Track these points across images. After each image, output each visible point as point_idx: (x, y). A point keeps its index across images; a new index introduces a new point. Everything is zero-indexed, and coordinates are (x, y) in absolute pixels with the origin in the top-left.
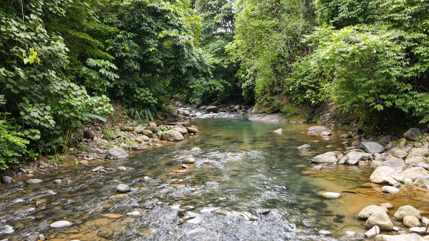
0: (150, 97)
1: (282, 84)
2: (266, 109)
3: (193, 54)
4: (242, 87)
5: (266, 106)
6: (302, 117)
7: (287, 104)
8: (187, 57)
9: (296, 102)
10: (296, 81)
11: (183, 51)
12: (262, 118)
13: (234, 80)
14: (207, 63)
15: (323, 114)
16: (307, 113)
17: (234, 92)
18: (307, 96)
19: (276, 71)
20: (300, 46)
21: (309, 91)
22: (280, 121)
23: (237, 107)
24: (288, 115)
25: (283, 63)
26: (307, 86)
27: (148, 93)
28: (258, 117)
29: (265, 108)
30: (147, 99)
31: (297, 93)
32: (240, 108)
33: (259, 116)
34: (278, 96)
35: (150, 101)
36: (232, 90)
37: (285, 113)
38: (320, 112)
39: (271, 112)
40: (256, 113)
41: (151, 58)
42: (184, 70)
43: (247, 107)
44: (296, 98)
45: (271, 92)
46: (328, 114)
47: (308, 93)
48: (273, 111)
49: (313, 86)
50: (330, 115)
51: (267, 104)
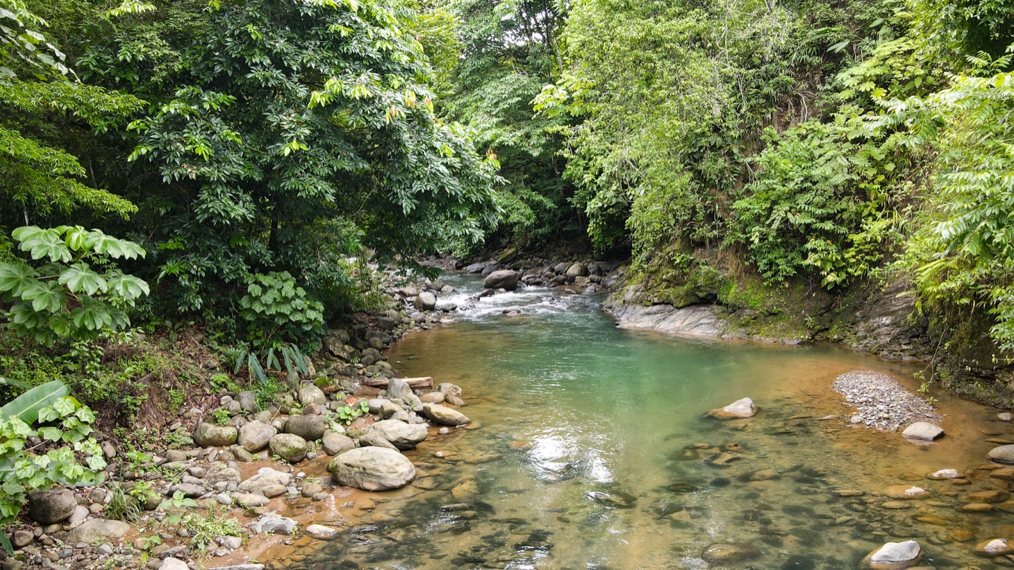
0: (298, 303)
1: (719, 215)
2: (671, 290)
3: (433, 149)
4: (588, 210)
5: (671, 283)
6: (794, 326)
7: (739, 278)
8: (413, 159)
9: (769, 274)
10: (770, 210)
11: (399, 143)
12: (659, 321)
13: (560, 188)
14: (481, 172)
15: (865, 318)
16: (809, 311)
17: (560, 220)
18: (811, 260)
19: (699, 176)
20: (773, 93)
21: (819, 244)
22: (720, 336)
23: (573, 269)
24: (746, 315)
25: (721, 147)
26: (808, 226)
27: (288, 289)
28: (647, 318)
29: (667, 287)
30: (286, 309)
31: (774, 246)
32: (585, 272)
33: (649, 314)
34: (707, 254)
35: (297, 317)
36: (555, 216)
37: (733, 309)
38: (856, 309)
39: (688, 302)
40: (640, 301)
41: (289, 178)
42: (407, 206)
43: (603, 265)
44: (771, 264)
45: (685, 237)
46: (886, 320)
47: (814, 251)
48: (693, 299)
49: (828, 226)
50: (895, 324)
51: (674, 277)
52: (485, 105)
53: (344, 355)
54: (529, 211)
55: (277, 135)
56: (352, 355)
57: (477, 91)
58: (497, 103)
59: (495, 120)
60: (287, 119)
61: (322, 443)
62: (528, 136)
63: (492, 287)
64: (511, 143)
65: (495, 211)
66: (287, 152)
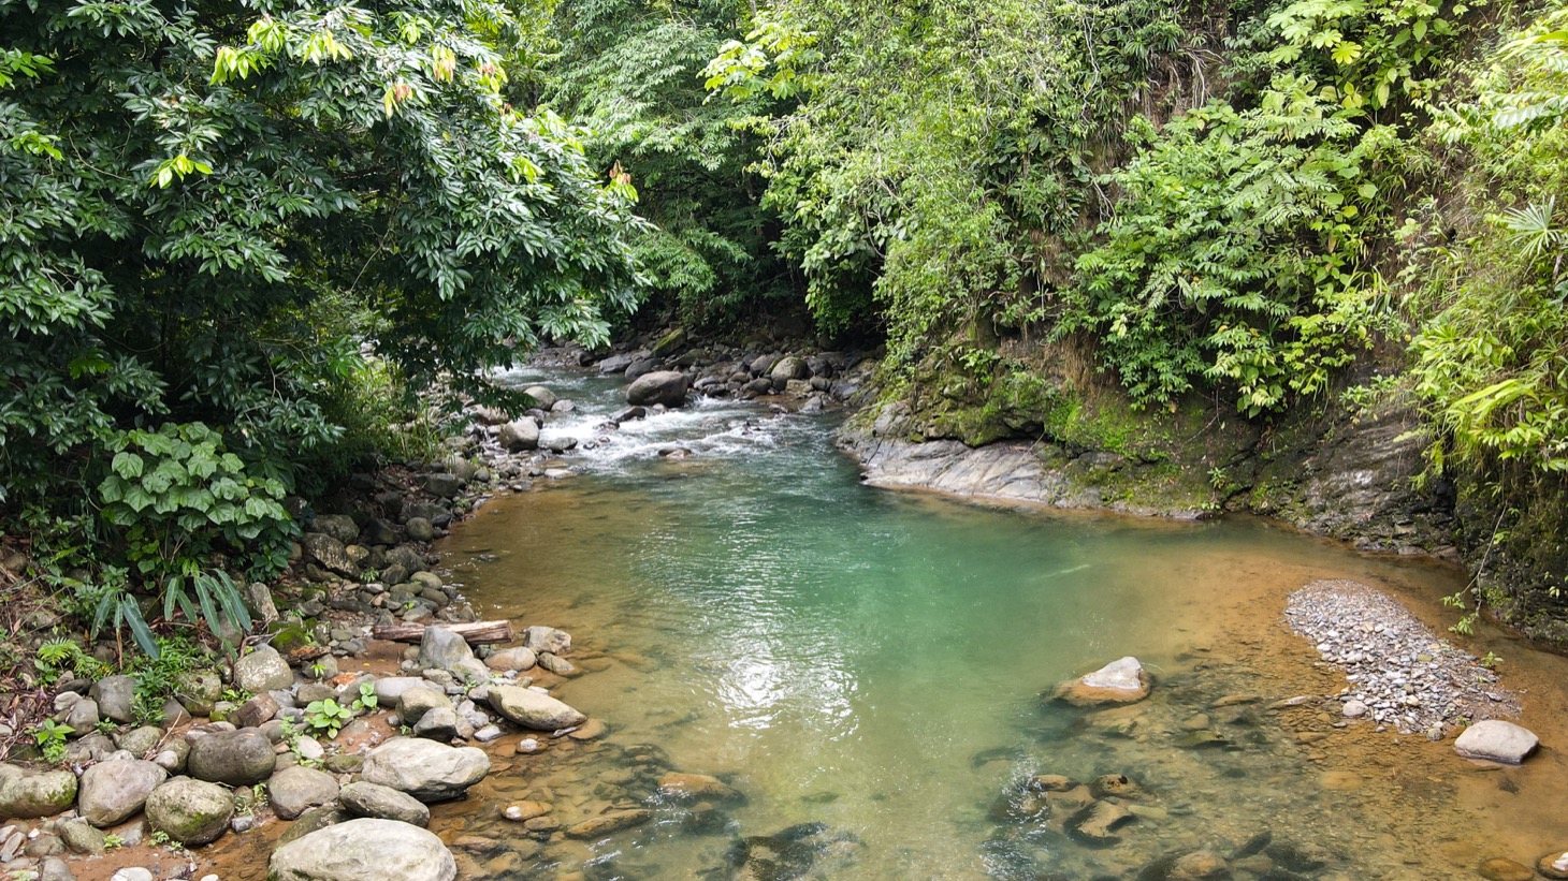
0: (224, 486)
1: (1047, 279)
2: (959, 415)
3: (498, 167)
4: (806, 264)
5: (959, 400)
6: (1188, 483)
7: (1084, 394)
8: (456, 188)
9: (1141, 388)
10: (1145, 274)
11: (421, 157)
12: (938, 472)
13: (758, 224)
14: (600, 210)
15: (1322, 471)
16: (1215, 456)
17: (759, 279)
18: (1223, 366)
19: (1010, 206)
20: (1144, 53)
21: (1239, 335)
22: (1052, 502)
23: (783, 368)
24: (1101, 461)
25: (1048, 155)
26: (1215, 305)
27: (203, 460)
28: (916, 465)
29: (952, 409)
30: (199, 501)
31: (1151, 337)
32: (803, 372)
33: (919, 457)
34: (1024, 349)
35: (228, 514)
36: (750, 272)
37: (1074, 452)
38: (1302, 454)
39: (991, 436)
40: (901, 433)
41: (180, 234)
42: (447, 283)
43: (833, 358)
44: (1144, 370)
45: (984, 319)
46: (1363, 477)
47: (1230, 349)
48: (998, 431)
49: (1254, 302)
50: (1380, 485)
51: (965, 391)
52: (621, 78)
53: (346, 567)
54: (703, 267)
55: (145, 142)
56: (363, 565)
57: (606, 54)
58: (642, 76)
59: (639, 106)
60: (165, 107)
61: (266, 791)
62: (699, 134)
63: (641, 403)
64: (669, 148)
65: (631, 281)
66: (164, 178)
